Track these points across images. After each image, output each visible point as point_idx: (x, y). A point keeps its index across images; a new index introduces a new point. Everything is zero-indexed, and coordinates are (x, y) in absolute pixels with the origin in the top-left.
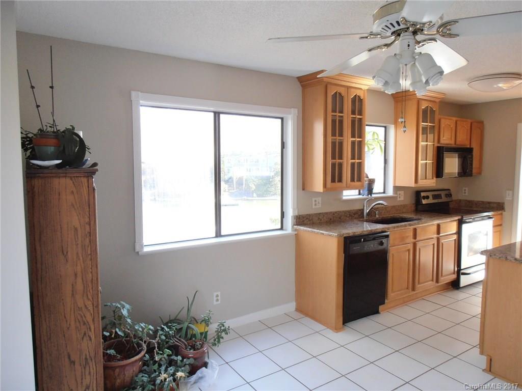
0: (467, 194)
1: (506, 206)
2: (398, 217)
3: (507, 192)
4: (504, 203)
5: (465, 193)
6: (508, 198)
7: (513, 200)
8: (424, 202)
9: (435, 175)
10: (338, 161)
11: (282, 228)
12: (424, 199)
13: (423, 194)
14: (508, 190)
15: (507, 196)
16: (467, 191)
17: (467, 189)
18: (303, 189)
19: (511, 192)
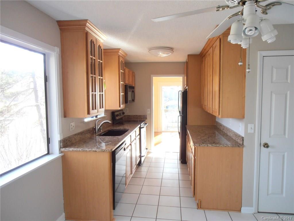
0: (128, 112)
1: (148, 117)
2: (111, 129)
3: (148, 109)
4: (146, 115)
5: (127, 111)
6: (148, 113)
7: (150, 114)
8: (117, 118)
9: (124, 102)
10: (94, 93)
11: (48, 153)
12: (117, 116)
13: (116, 114)
14: (148, 108)
15: (148, 112)
16: (128, 110)
17: (128, 109)
18: (65, 116)
19: (149, 110)
